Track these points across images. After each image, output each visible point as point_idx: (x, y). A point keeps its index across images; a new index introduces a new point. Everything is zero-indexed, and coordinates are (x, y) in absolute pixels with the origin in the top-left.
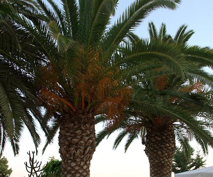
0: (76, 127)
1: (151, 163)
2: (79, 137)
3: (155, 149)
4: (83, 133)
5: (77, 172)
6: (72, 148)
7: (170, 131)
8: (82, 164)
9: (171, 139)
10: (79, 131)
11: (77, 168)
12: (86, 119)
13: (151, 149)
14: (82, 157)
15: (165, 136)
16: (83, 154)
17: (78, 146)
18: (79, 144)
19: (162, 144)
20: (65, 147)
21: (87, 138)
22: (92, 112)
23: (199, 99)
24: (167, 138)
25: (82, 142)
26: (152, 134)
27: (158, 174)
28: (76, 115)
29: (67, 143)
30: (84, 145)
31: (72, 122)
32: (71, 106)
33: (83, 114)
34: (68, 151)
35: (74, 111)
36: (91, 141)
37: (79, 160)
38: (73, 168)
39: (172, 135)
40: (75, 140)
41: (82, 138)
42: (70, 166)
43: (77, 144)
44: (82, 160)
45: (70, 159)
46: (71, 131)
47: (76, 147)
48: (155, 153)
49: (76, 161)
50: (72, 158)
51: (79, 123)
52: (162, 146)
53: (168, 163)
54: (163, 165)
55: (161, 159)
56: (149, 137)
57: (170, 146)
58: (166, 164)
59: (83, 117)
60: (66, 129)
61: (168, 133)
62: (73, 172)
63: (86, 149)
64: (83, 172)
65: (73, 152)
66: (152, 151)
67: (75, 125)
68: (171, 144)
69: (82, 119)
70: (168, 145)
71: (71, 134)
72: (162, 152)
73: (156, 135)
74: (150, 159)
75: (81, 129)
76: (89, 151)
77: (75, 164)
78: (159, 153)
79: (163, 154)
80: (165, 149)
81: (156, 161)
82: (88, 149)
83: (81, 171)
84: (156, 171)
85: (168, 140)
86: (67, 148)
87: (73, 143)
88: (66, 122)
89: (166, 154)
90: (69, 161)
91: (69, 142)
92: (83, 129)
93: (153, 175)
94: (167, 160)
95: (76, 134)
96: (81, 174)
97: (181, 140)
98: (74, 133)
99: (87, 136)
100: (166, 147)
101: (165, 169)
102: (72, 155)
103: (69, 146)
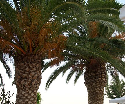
0: (25, 65)
1: (89, 92)
2: (27, 73)
3: (91, 82)
4: (30, 70)
5: (26, 98)
6: (23, 81)
7: (102, 69)
8: (30, 92)
9: (103, 75)
10: (27, 69)
11: (26, 95)
12: (33, 60)
13: (89, 82)
14: (30, 87)
15: (98, 72)
16: (31, 85)
17: (27, 79)
18: (28, 77)
19: (96, 78)
20: (18, 80)
21: (33, 73)
22: (37, 55)
23: (120, 44)
24: (100, 74)
25: (30, 76)
26: (89, 71)
27: (93, 99)
28: (26, 57)
29: (19, 77)
30: (31, 78)
31: (23, 62)
32: (22, 50)
33: (31, 56)
34: (20, 83)
35: (25, 54)
36: (37, 76)
37: (28, 89)
38: (23, 95)
39: (103, 71)
40: (25, 75)
41: (29, 73)
42: (22, 94)
43: (26, 78)
44: (30, 89)
45: (22, 89)
46: (22, 68)
47: (25, 80)
48: (91, 85)
49: (25, 90)
50: (23, 88)
51: (28, 62)
52: (96, 79)
53: (101, 92)
54: (97, 93)
55: (96, 89)
56: (87, 73)
57: (102, 79)
58: (99, 93)
59: (31, 58)
60: (19, 67)
61: (101, 70)
62: (23, 98)
63: (32, 81)
64: (31, 98)
65: (23, 83)
66: (89, 83)
67: (25, 64)
68: (103, 78)
69: (30, 60)
70: (100, 79)
71: (22, 70)
72: (96, 84)
73: (92, 72)
74: (88, 89)
75: (29, 67)
76: (35, 83)
77: (25, 92)
78: (94, 84)
79: (97, 85)
80: (98, 82)
81: (92, 91)
82: (35, 81)
83: (29, 97)
84: (92, 98)
85: (100, 75)
86: (19, 80)
87: (23, 77)
88: (19, 62)
89: (99, 86)
90: (21, 90)
91: (21, 77)
92: (30, 66)
93: (90, 100)
94: (100, 90)
95: (25, 70)
96: (29, 99)
97: (113, 76)
98: (24, 70)
99: (34, 72)
100: (99, 80)
101: (98, 96)
102: (23, 86)
103: (21, 79)
